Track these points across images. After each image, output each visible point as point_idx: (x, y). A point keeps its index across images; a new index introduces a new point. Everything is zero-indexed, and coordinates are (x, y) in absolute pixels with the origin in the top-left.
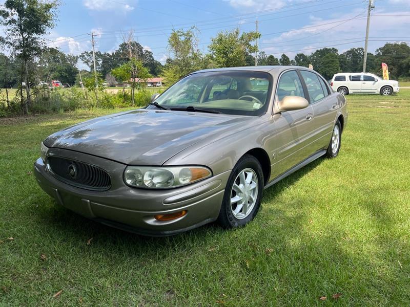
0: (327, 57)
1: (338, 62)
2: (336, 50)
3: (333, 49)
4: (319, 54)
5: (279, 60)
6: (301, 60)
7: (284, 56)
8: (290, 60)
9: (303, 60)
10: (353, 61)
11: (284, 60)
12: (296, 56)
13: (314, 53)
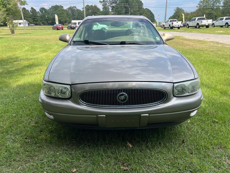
0: (59, 11)
1: (65, 14)
2: (62, 7)
3: (61, 6)
4: (54, 8)
5: (29, 11)
6: (44, 12)
7: (32, 8)
8: (37, 11)
9: (45, 12)
10: (72, 14)
11: (33, 11)
12: (40, 9)
13: (50, 8)
